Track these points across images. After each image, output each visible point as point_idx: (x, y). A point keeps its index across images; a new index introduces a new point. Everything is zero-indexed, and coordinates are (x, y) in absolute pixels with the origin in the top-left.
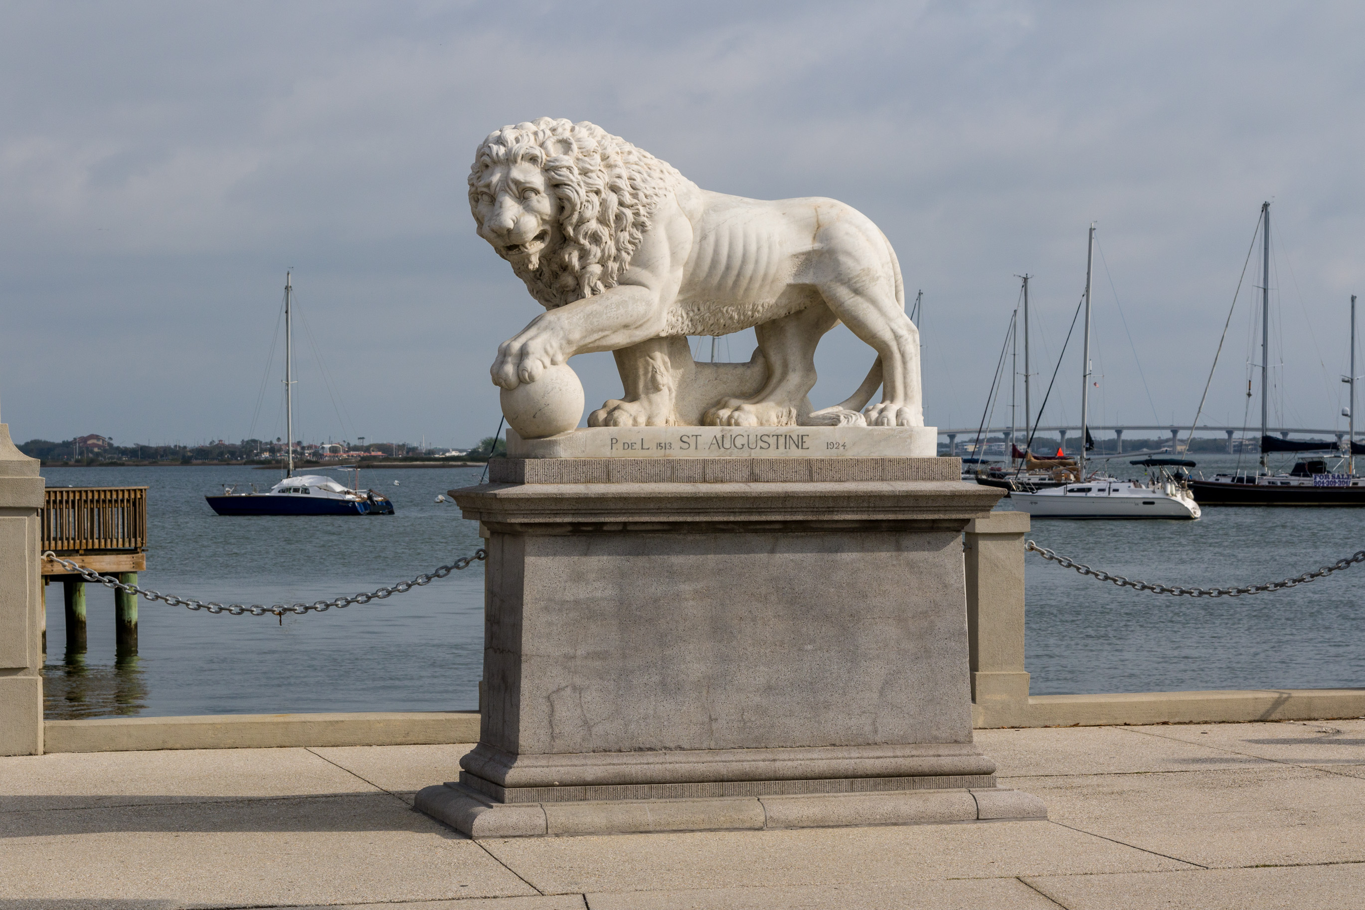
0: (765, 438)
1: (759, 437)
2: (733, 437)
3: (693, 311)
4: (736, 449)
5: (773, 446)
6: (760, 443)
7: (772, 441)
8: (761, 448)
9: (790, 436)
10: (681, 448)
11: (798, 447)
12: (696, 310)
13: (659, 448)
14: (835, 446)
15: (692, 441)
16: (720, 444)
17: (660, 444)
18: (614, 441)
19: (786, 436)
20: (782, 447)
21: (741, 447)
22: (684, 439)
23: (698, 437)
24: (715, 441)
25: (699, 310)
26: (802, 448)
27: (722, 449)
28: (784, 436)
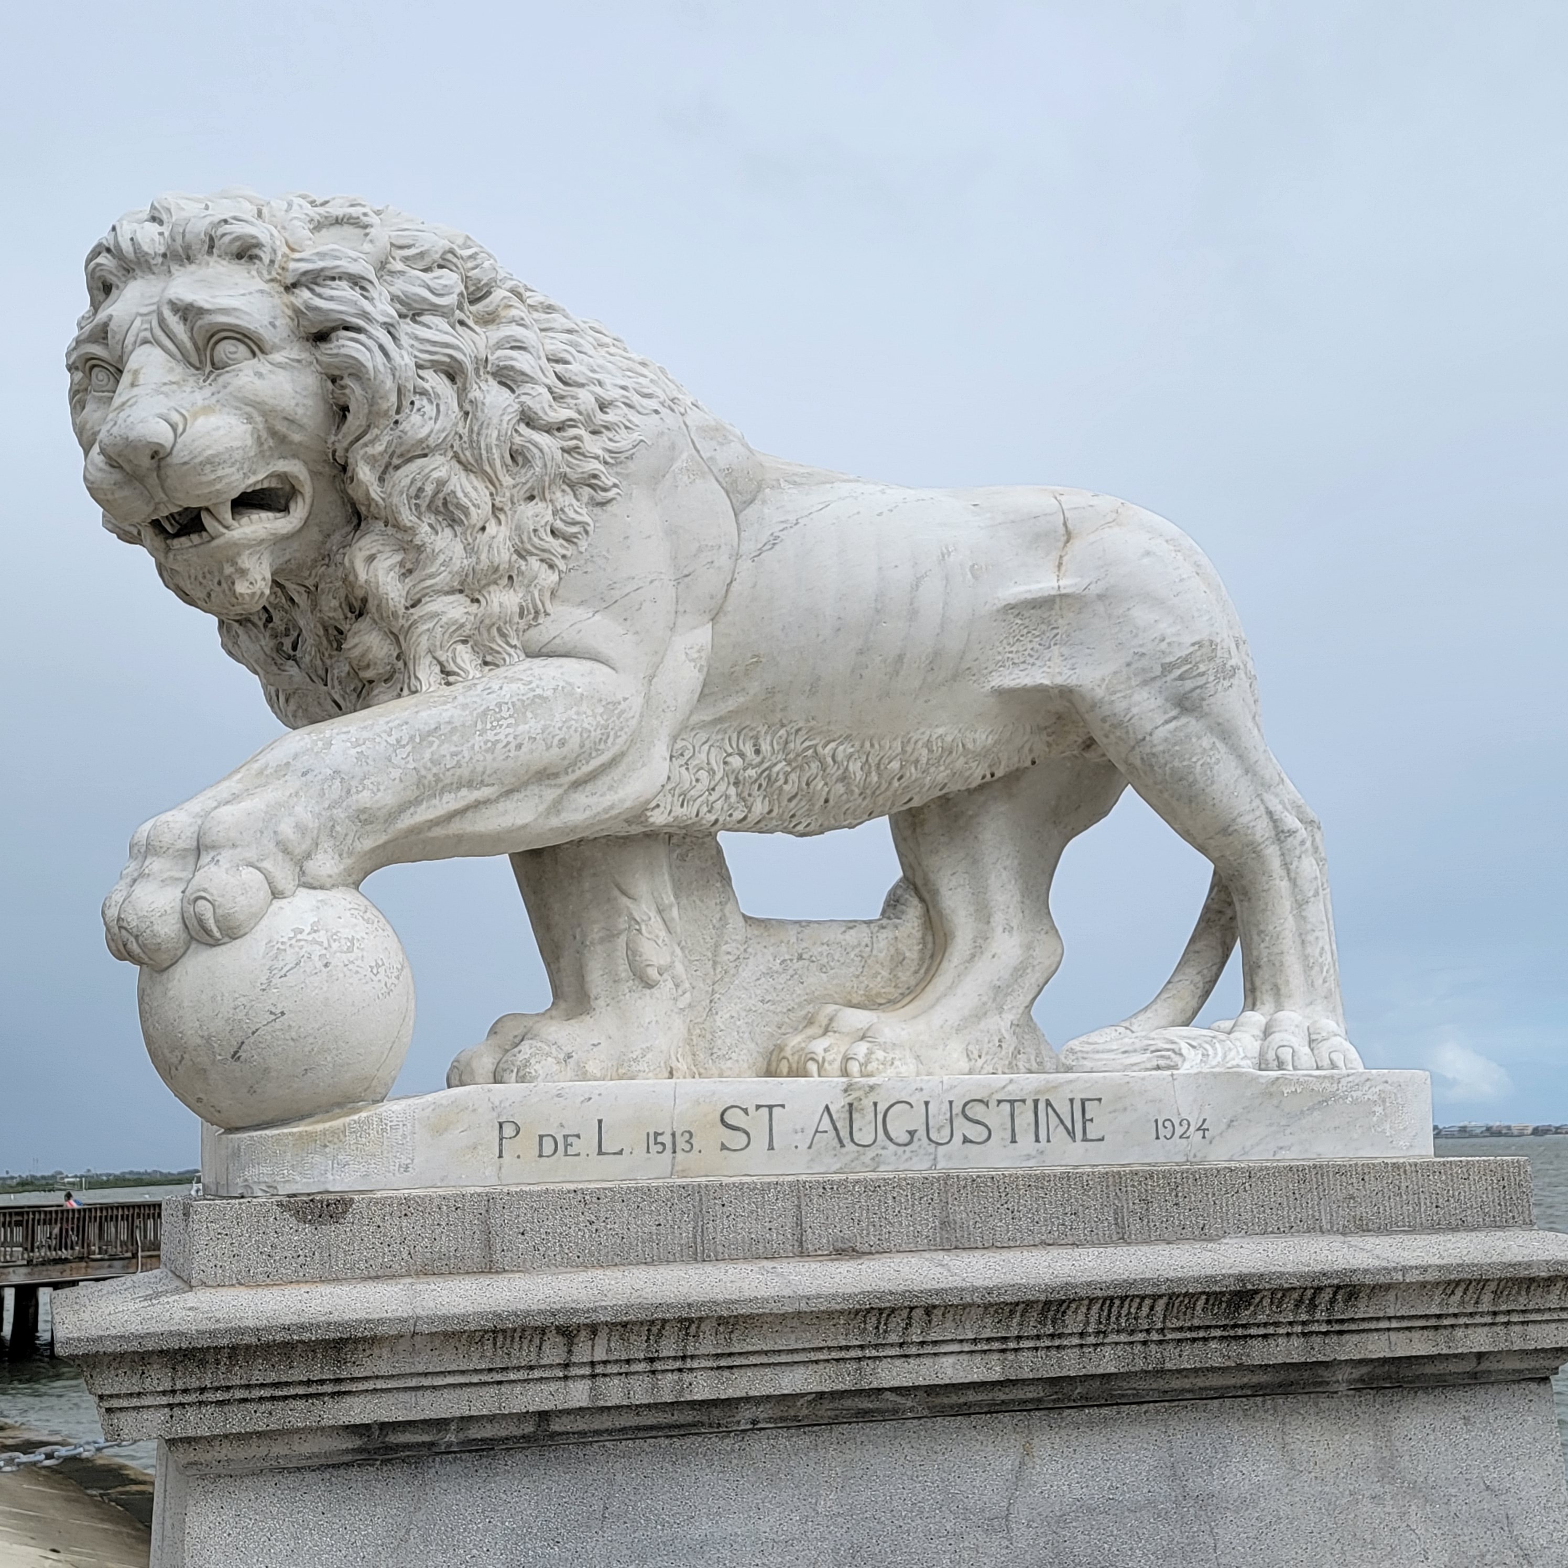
0: (977, 1111)
1: (957, 1109)
2: (881, 1108)
3: (742, 755)
4: (892, 1147)
5: (1000, 1135)
6: (963, 1128)
7: (997, 1117)
8: (966, 1140)
9: (1048, 1103)
10: (724, 1147)
11: (1071, 1134)
12: (748, 749)
13: (654, 1148)
14: (1179, 1131)
15: (757, 1124)
16: (844, 1133)
17: (657, 1134)
18: (509, 1131)
19: (1036, 1102)
20: (1026, 1140)
21: (905, 1138)
22: (734, 1118)
23: (775, 1110)
24: (826, 1124)
25: (757, 752)
26: (1085, 1139)
27: (850, 1147)
28: (1030, 1103)
